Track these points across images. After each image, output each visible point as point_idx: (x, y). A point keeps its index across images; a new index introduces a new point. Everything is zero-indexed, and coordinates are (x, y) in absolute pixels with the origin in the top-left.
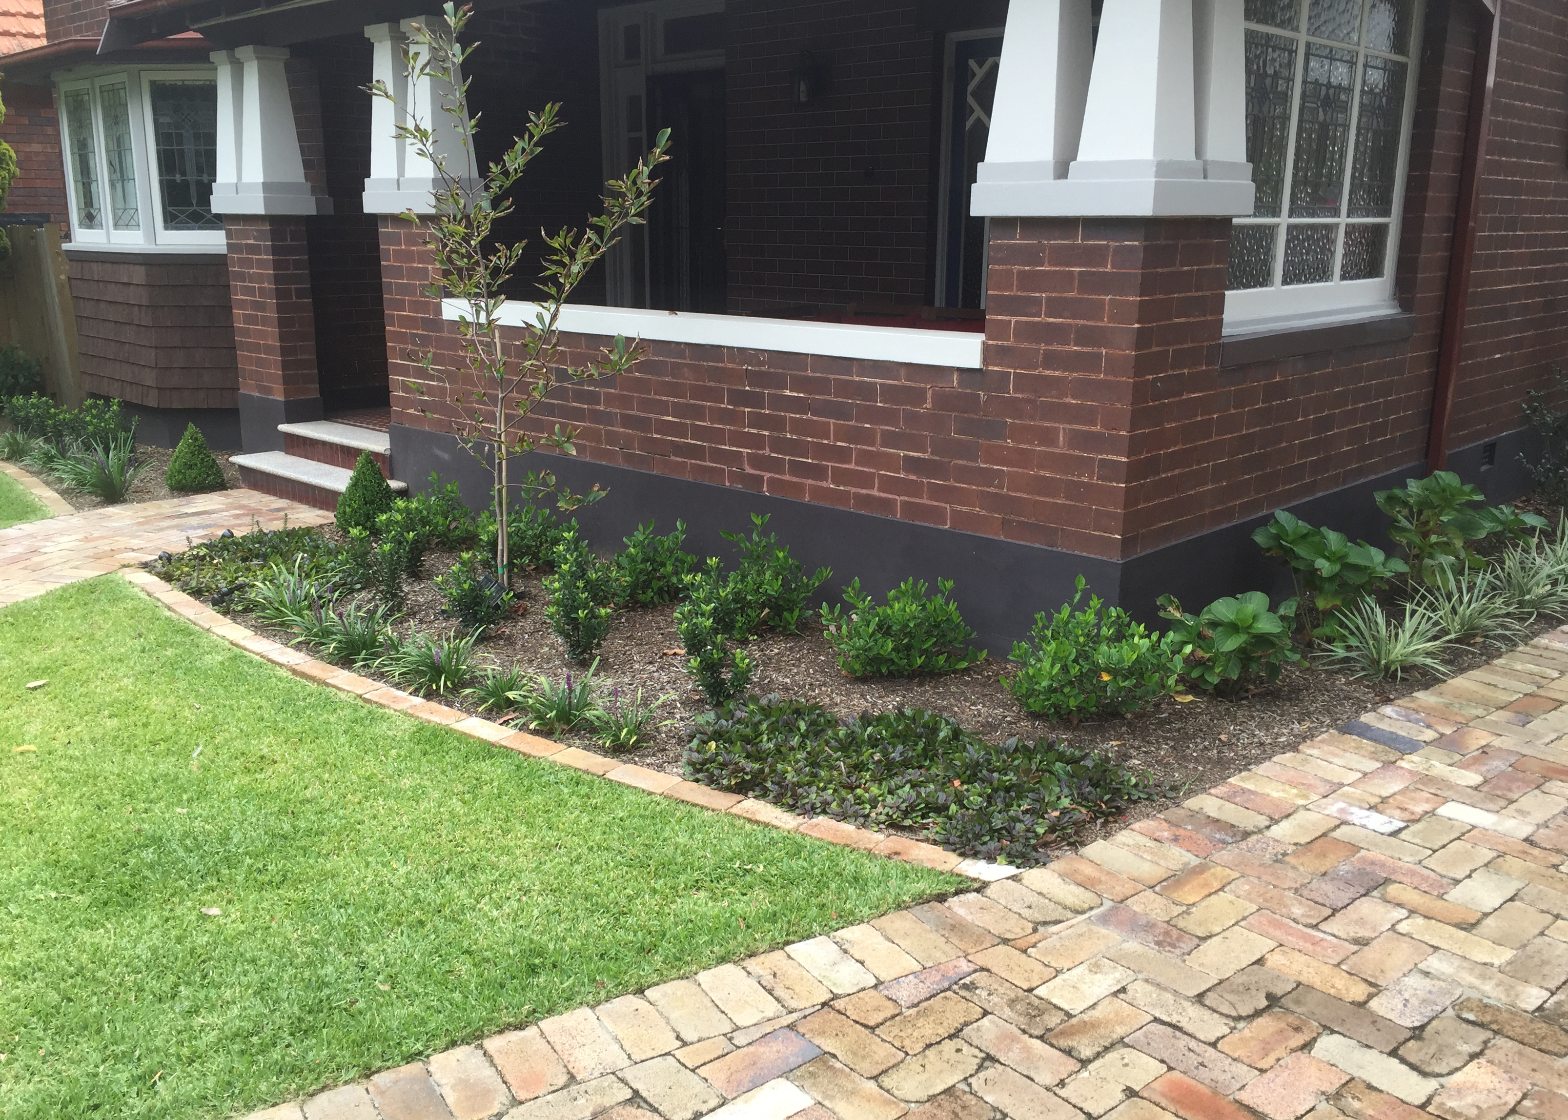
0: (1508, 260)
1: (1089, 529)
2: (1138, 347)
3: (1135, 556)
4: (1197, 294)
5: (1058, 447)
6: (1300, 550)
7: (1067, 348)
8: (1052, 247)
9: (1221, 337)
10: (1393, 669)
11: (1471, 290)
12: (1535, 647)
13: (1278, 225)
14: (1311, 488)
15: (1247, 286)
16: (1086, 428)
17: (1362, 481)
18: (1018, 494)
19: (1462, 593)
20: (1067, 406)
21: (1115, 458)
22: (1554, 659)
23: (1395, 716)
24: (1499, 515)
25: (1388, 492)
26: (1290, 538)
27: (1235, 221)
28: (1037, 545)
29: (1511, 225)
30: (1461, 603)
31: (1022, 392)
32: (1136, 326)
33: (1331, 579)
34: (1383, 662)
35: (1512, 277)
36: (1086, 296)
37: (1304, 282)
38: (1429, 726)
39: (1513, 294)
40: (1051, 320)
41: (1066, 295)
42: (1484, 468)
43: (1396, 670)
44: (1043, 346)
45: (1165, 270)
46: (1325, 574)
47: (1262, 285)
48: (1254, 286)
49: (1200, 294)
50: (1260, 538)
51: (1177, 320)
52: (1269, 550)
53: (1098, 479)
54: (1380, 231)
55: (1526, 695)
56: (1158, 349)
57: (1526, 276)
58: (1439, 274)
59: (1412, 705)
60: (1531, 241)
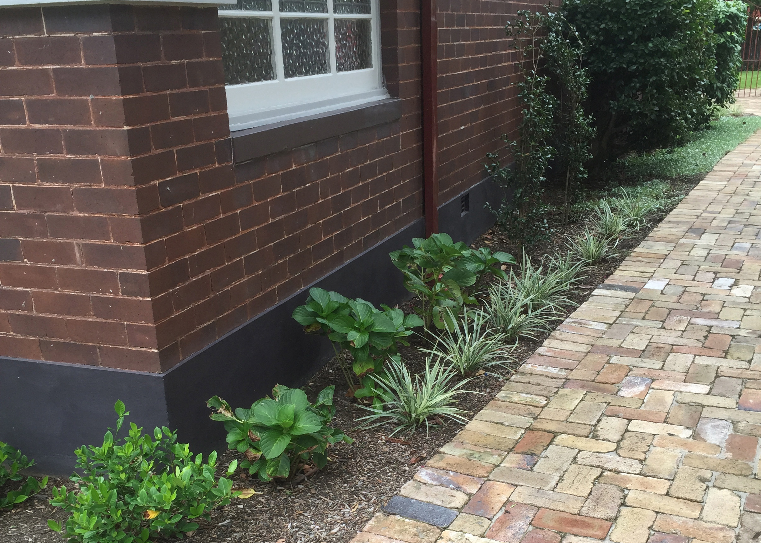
0: (462, 50)
1: (125, 345)
2: (132, 151)
3: (178, 365)
4: (192, 90)
5: (76, 263)
6: (334, 326)
7: (60, 157)
8: (19, 43)
9: (228, 132)
10: (421, 420)
11: (439, 76)
12: (523, 374)
13: (271, 19)
14: (340, 258)
15: (250, 80)
16: (99, 242)
17: (380, 243)
18: (50, 316)
19: (465, 335)
20: (76, 219)
21: (135, 271)
22: (539, 384)
23: (430, 482)
24: (480, 256)
25: (400, 252)
26: (324, 314)
27: (222, 13)
28: (79, 365)
29: (461, 21)
30: (465, 343)
31: (26, 207)
32: (126, 128)
33: (363, 348)
34: (413, 415)
35: (466, 64)
36: (67, 97)
37: (306, 75)
38: (458, 488)
39: (467, 78)
40: (37, 126)
41: (46, 97)
42: (463, 214)
43: (424, 420)
44: (35, 156)
45: (149, 64)
46: (357, 344)
47: (266, 79)
48: (259, 80)
49: (196, 89)
50: (299, 317)
51: (175, 119)
52: (308, 326)
53: (123, 294)
54: (363, 25)
55: (526, 429)
56: (159, 151)
57: (474, 63)
58: (413, 63)
59: (441, 464)
60: (476, 34)
